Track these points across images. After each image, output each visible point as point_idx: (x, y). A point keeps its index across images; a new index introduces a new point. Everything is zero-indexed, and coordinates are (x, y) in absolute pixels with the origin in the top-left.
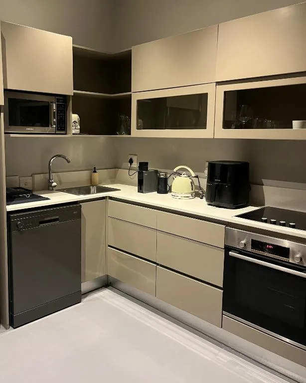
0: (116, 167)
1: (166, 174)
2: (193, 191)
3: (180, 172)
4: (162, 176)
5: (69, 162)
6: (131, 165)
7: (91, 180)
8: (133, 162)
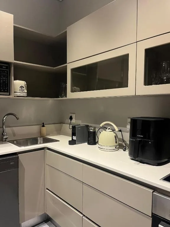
0: (62, 122)
1: (95, 128)
2: (117, 144)
3: (106, 126)
4: (91, 130)
5: (17, 119)
6: (71, 121)
7: (40, 132)
8: (72, 119)
